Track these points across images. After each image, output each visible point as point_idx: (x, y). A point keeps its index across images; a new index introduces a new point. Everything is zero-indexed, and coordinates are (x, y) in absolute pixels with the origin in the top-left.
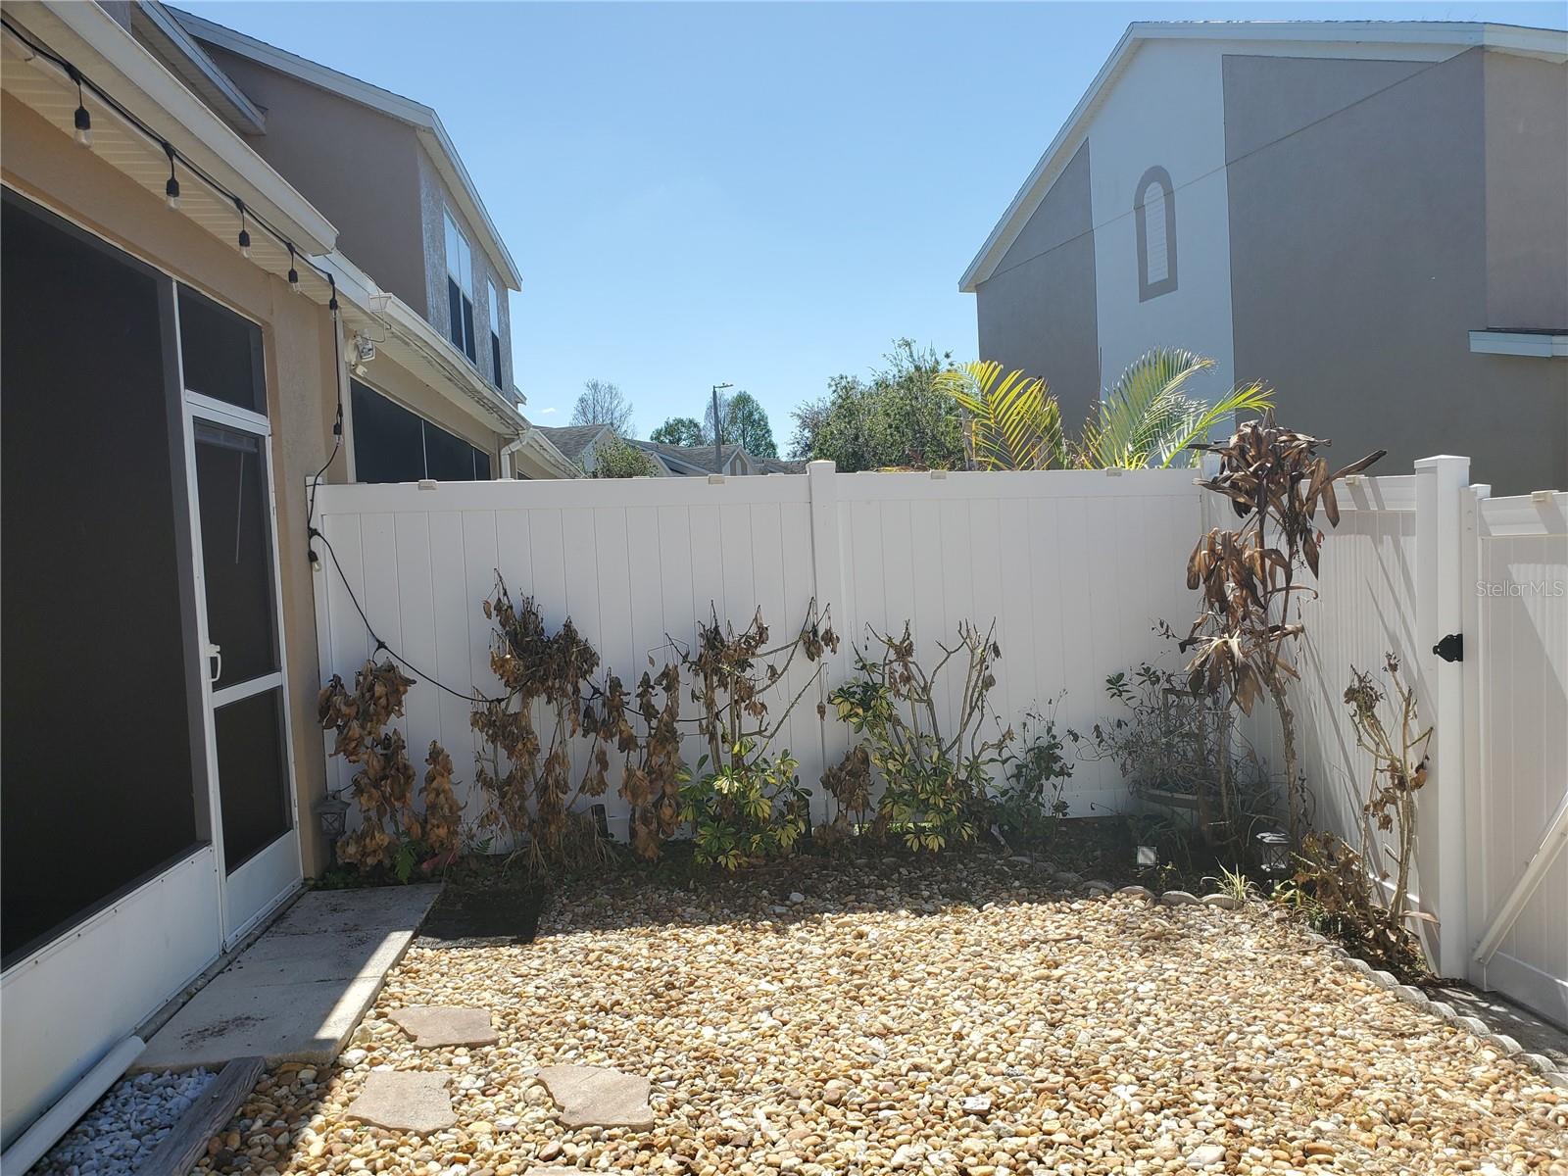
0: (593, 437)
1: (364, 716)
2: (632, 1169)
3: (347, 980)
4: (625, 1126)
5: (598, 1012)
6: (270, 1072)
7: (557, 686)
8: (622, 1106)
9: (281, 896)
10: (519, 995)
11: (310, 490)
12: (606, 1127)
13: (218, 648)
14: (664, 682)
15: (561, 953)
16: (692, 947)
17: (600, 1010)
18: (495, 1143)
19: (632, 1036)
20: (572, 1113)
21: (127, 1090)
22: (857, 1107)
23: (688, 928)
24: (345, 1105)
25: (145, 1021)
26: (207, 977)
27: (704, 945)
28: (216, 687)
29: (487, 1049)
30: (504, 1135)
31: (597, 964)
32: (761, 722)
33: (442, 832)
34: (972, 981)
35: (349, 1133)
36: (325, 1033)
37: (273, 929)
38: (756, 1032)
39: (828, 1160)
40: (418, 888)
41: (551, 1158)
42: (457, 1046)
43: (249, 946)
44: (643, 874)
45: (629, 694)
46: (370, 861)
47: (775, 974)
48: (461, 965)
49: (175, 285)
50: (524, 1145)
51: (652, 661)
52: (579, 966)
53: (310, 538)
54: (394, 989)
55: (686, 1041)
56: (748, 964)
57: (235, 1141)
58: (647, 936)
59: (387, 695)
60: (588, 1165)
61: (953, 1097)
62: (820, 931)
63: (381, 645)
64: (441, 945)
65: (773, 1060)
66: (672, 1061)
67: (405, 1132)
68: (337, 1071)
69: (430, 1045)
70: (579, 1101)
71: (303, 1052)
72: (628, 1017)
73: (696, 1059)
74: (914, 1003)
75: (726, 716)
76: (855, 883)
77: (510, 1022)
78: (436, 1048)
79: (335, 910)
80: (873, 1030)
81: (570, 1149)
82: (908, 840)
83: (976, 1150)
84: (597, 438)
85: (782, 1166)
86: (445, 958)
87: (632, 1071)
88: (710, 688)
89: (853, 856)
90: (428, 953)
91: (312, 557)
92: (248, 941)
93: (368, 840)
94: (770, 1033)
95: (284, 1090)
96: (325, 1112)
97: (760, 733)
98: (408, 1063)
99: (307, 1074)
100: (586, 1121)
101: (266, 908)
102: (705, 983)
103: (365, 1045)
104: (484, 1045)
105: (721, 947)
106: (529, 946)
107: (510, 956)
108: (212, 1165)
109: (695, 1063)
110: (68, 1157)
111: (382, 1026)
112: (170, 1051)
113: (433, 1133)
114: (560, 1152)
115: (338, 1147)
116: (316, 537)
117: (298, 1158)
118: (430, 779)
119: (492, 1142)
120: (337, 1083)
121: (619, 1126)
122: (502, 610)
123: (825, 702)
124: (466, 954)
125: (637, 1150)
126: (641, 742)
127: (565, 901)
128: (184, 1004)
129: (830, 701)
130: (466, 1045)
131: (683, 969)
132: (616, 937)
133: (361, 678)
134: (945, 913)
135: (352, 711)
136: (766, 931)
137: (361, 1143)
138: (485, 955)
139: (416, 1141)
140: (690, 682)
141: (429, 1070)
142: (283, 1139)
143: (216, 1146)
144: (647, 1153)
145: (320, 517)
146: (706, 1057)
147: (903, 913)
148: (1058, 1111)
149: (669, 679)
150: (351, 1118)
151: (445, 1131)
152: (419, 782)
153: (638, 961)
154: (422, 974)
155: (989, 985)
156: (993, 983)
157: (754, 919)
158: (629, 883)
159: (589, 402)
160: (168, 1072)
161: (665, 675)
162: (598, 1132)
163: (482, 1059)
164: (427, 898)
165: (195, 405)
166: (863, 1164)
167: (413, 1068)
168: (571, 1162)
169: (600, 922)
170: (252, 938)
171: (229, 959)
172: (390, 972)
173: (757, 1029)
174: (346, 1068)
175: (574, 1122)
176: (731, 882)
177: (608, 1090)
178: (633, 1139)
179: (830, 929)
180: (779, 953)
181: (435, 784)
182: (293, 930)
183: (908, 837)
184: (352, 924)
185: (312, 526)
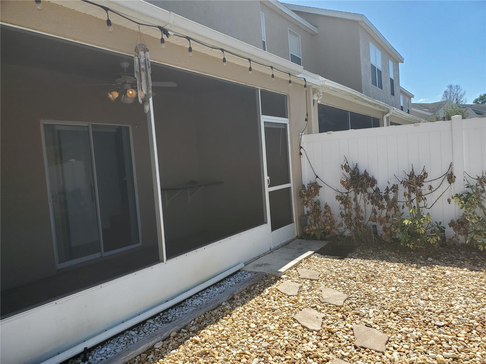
0: (444, 105)
1: (308, 195)
2: (330, 315)
3: (292, 260)
4: (334, 305)
5: (349, 279)
6: (266, 276)
7: (360, 189)
8: (336, 300)
9: (289, 239)
10: (331, 271)
11: (300, 136)
12: (330, 304)
13: (269, 177)
14: (393, 190)
15: (349, 263)
16: (387, 267)
17: (349, 278)
18: (303, 301)
19: (353, 286)
20: (323, 299)
21: (239, 274)
22: (401, 315)
23: (390, 263)
24: (277, 286)
25: (248, 261)
26: (265, 254)
27: (391, 268)
28: (269, 186)
29: (314, 281)
30: (306, 300)
31: (357, 267)
32: (425, 203)
33: (329, 227)
34: (472, 292)
35: (274, 292)
36: (280, 270)
37: (284, 246)
38: (387, 292)
39: (382, 325)
40: (322, 242)
41: (313, 307)
42: (308, 279)
43: (277, 249)
44: (385, 246)
45: (382, 193)
46: (312, 233)
47: (406, 278)
48: (322, 262)
49: (259, 90)
50: (308, 303)
51: (389, 183)
52: (352, 267)
53: (300, 149)
54: (303, 264)
55: (366, 290)
56: (400, 275)
57: (252, 288)
58: (376, 263)
59: (314, 190)
60: (320, 311)
61: (434, 320)
62: (431, 270)
63: (317, 177)
64: (320, 256)
65: (387, 299)
66: (359, 294)
67: (285, 294)
68: (279, 279)
69: (302, 278)
70: (327, 297)
71: (273, 273)
72: (355, 281)
73: (365, 294)
74: (445, 294)
75: (415, 201)
76: (456, 258)
77: (325, 277)
78: (303, 278)
79: (300, 244)
80: (424, 298)
81: (318, 307)
82: (480, 247)
83: (429, 334)
84: (445, 106)
85: (368, 323)
86: (319, 259)
87: (347, 294)
88: (410, 192)
89: (460, 250)
90: (316, 257)
91: (301, 154)
92: (277, 248)
93: (310, 227)
94: (391, 292)
95: (267, 281)
96: (272, 287)
97: (425, 207)
98: (295, 281)
99: (273, 278)
100: (326, 301)
101: (284, 241)
102: (383, 277)
103: (288, 275)
104: (314, 280)
105: (396, 269)
106: (342, 260)
107: (336, 262)
108: (246, 291)
109: (365, 295)
110: (223, 284)
111: (295, 271)
112: (249, 268)
113: (291, 296)
114: (316, 307)
115: (270, 294)
116: (302, 149)
117: (262, 294)
118: (325, 213)
119: (302, 301)
120: (278, 281)
121: (333, 305)
122: (346, 167)
123: (451, 198)
124: (325, 259)
125: (334, 311)
126: (385, 207)
127: (359, 250)
128: (258, 259)
129: (453, 198)
130: (310, 279)
131: (380, 272)
132: (367, 261)
133: (309, 185)
134: (482, 271)
135: (306, 194)
136: (413, 267)
137: (275, 294)
138: (329, 260)
139: (287, 297)
140: (402, 190)
141: (299, 283)
142: (261, 290)
143: (248, 288)
144: (336, 312)
145: (303, 143)
146: (368, 294)
147: (465, 269)
148: (467, 332)
149: (395, 188)
150: (276, 289)
151: (293, 296)
152: (322, 214)
153: (369, 268)
154: (311, 262)
155: (478, 294)
156: (480, 294)
157: (412, 263)
158: (380, 248)
159: (448, 92)
160: (248, 272)
161: (393, 187)
162: (327, 305)
163: (312, 283)
164: (323, 244)
165: (264, 119)
166: (391, 329)
167: (295, 282)
168: (317, 309)
169: (365, 257)
170: (279, 247)
171: (271, 251)
172: (303, 260)
173: (388, 291)
174: (282, 279)
175: (323, 301)
176: (412, 252)
177: (336, 296)
178: (336, 308)
179: (435, 270)
180: (412, 273)
181: (326, 214)
182: (288, 247)
183: (480, 246)
184: (301, 248)
185: (301, 146)
